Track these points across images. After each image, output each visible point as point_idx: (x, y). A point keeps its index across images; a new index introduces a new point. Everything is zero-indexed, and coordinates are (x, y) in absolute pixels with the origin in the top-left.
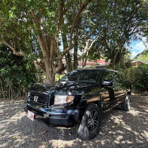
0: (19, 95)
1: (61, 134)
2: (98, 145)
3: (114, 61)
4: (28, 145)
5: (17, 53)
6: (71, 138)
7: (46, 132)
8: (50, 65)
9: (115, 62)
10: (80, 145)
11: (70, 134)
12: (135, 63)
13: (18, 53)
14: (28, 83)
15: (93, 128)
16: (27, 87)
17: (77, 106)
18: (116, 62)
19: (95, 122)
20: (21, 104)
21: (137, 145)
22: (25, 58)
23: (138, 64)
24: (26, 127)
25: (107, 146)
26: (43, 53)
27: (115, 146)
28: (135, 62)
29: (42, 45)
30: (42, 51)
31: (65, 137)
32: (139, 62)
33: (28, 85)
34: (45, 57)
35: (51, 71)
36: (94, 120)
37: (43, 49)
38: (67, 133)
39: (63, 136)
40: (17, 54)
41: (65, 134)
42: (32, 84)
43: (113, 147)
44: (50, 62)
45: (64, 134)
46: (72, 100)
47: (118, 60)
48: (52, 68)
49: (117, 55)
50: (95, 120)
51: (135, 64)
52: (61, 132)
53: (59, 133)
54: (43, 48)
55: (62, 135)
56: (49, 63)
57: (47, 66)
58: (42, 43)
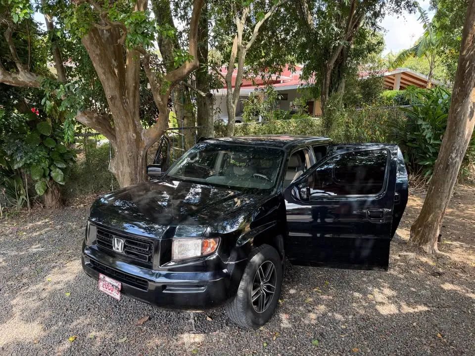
0: (25, 205)
1: (188, 319)
2: (274, 338)
3: (326, 80)
4: (113, 353)
5: (11, 80)
6: (212, 328)
7: (150, 319)
8: (130, 121)
9: (328, 82)
10: (235, 343)
11: (209, 319)
12: (392, 77)
13: (14, 78)
14: (50, 166)
15: (265, 302)
16: (48, 179)
17: (227, 260)
18: (331, 83)
19: (269, 288)
20: (43, 239)
21: (359, 330)
22: (45, 103)
23: (402, 78)
24: (92, 310)
25: (295, 338)
26: (106, 84)
27: (313, 337)
28: (394, 75)
29: (100, 60)
30: (102, 77)
31: (199, 327)
32: (404, 73)
33: (51, 171)
34: (112, 98)
35: (136, 140)
36: (264, 283)
37: (104, 73)
38: (201, 317)
39: (193, 326)
40: (10, 82)
41: (196, 319)
42: (65, 166)
43: (307, 338)
44: (128, 111)
45: (195, 321)
46: (216, 246)
47: (339, 78)
48: (135, 131)
49: (336, 61)
50: (269, 282)
51: (394, 80)
52: (186, 316)
53: (183, 319)
54: (102, 68)
55: (191, 323)
56: (126, 114)
57: (121, 125)
58: (98, 52)
